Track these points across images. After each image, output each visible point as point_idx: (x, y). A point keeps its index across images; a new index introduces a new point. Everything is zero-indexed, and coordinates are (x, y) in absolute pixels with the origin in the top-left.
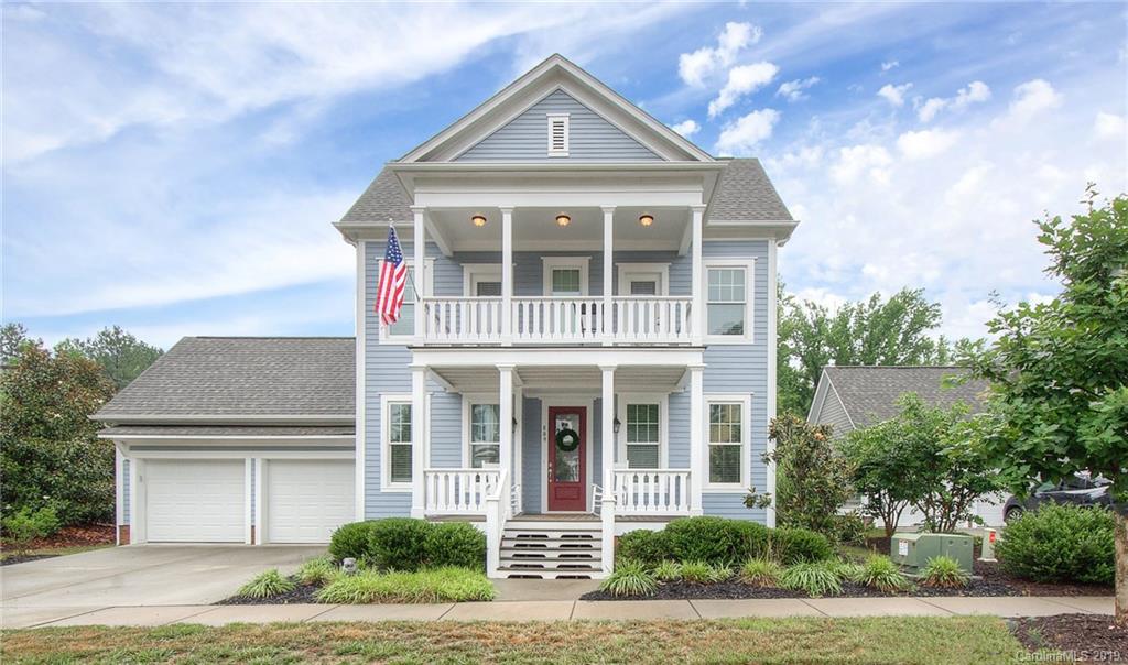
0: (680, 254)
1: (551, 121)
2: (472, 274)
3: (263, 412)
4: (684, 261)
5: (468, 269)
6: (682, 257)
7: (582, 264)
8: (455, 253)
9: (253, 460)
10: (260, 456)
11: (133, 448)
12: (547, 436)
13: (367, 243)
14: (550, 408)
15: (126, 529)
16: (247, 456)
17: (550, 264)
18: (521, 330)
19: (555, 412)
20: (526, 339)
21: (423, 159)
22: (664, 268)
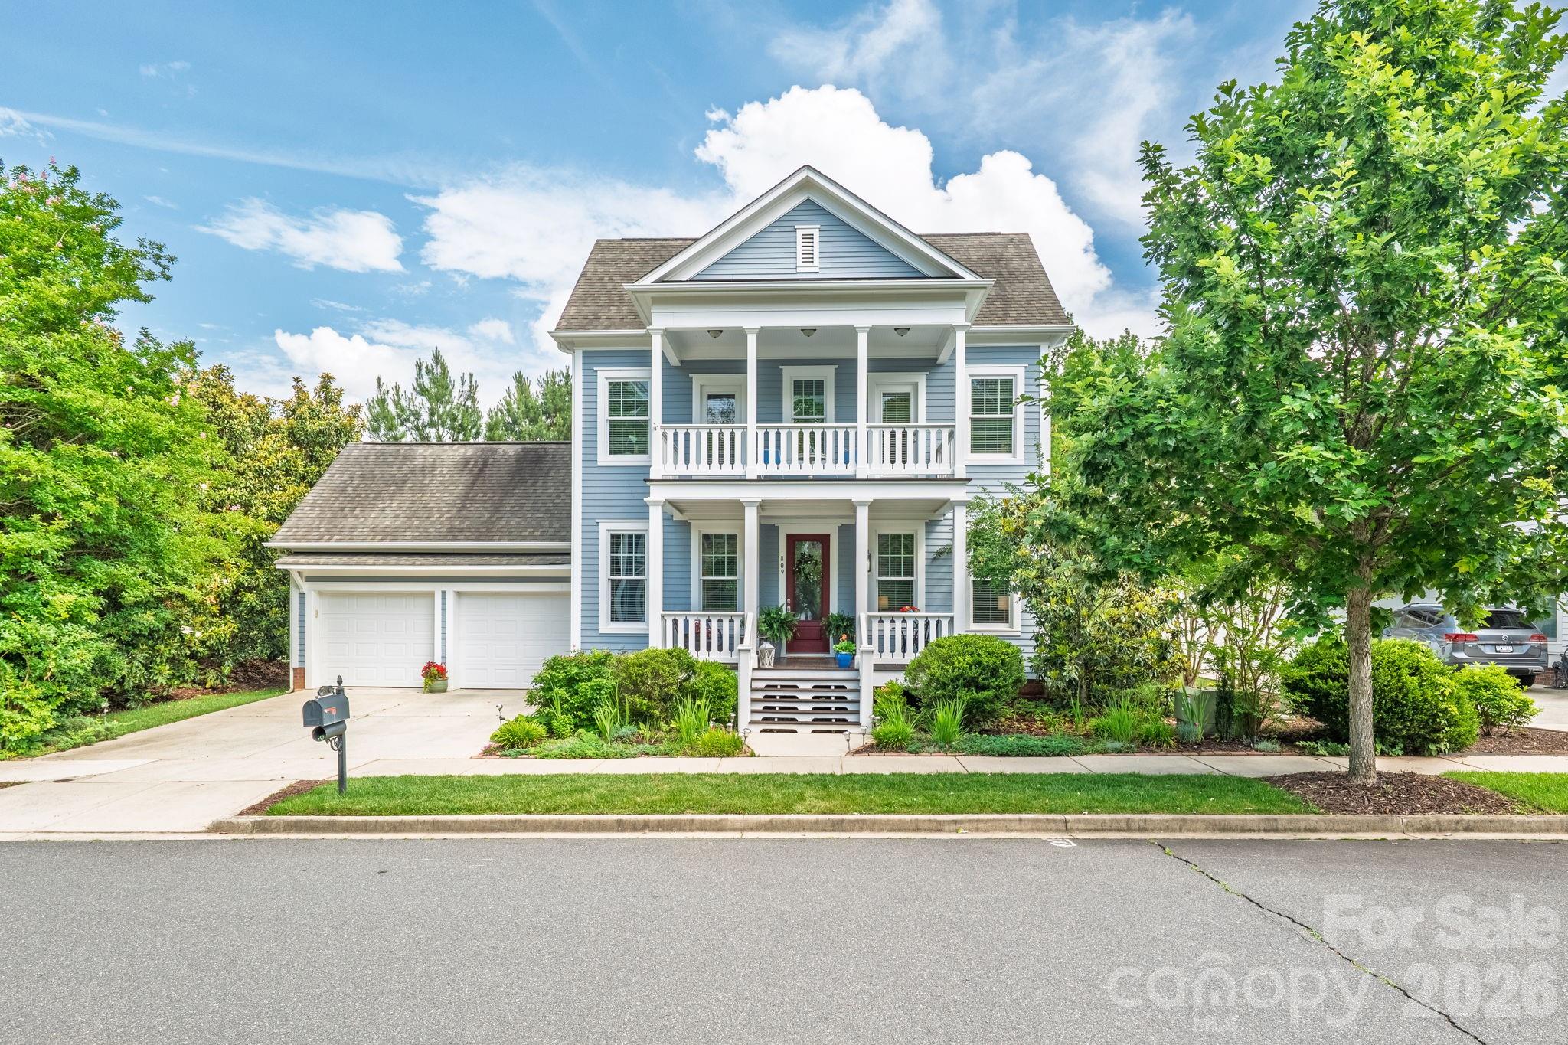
0: (939, 362)
1: (799, 233)
2: (701, 386)
3: (455, 539)
4: (943, 369)
5: (697, 380)
6: (941, 365)
7: (827, 374)
8: (682, 362)
9: (444, 593)
10: (451, 588)
11: (309, 579)
12: (785, 569)
13: (584, 352)
14: (788, 536)
15: (301, 672)
16: (437, 588)
17: (790, 375)
18: (766, 461)
19: (794, 540)
20: (772, 470)
21: (661, 281)
22: (921, 379)
